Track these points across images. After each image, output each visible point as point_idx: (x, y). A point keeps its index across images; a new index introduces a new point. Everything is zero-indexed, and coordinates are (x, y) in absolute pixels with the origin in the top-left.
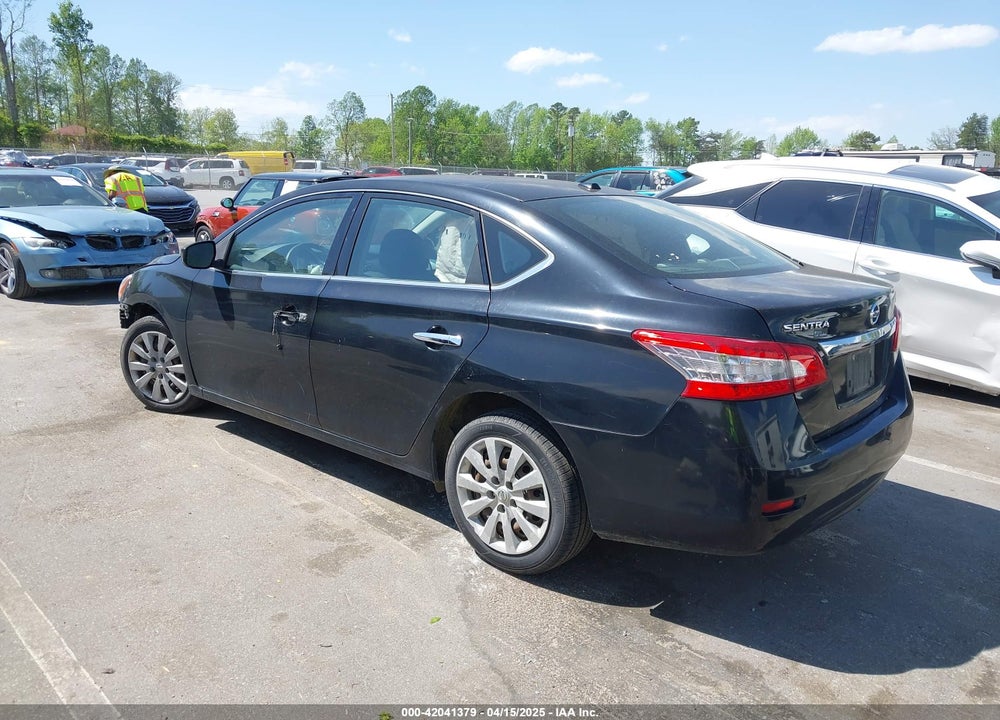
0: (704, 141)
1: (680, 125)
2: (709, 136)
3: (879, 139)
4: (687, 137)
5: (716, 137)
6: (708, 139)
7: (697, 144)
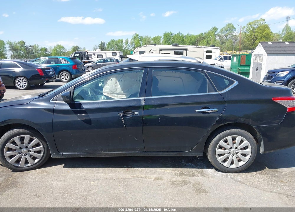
0: (28, 48)
1: (19, 43)
2: (30, 46)
3: (80, 48)
4: (22, 47)
5: (32, 47)
6: (29, 47)
7: (26, 49)
